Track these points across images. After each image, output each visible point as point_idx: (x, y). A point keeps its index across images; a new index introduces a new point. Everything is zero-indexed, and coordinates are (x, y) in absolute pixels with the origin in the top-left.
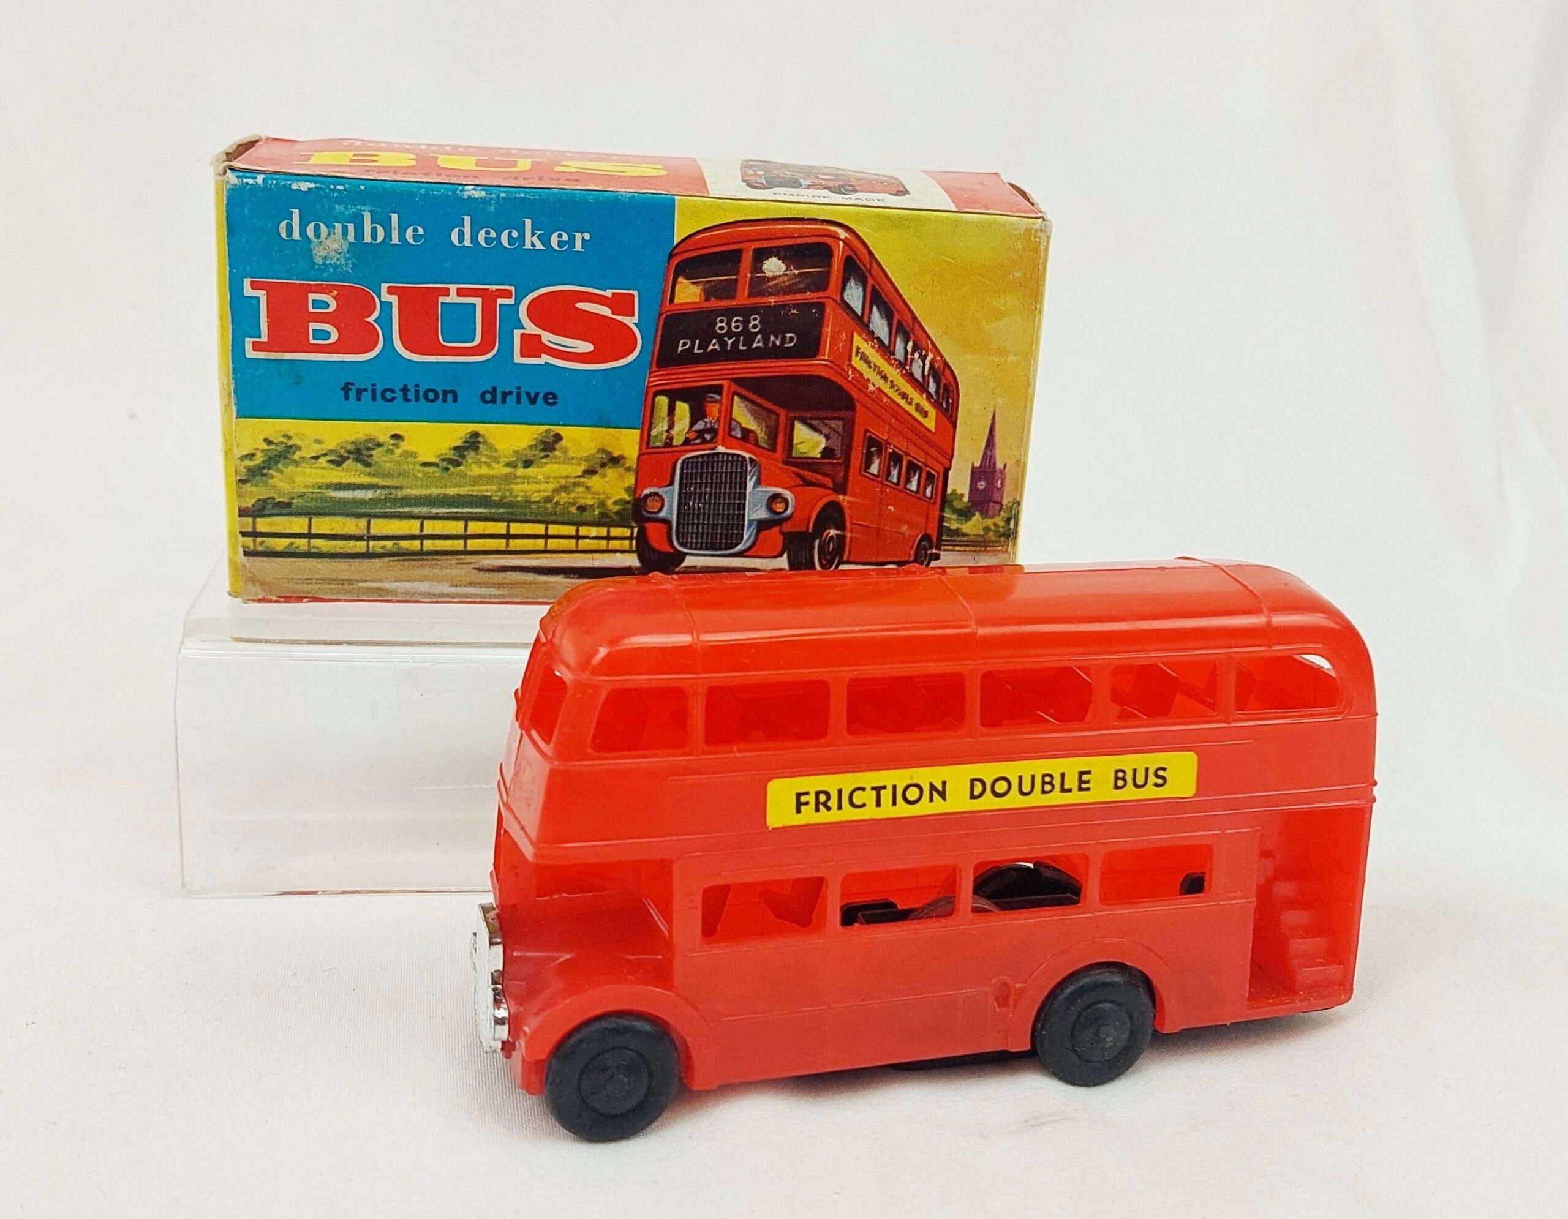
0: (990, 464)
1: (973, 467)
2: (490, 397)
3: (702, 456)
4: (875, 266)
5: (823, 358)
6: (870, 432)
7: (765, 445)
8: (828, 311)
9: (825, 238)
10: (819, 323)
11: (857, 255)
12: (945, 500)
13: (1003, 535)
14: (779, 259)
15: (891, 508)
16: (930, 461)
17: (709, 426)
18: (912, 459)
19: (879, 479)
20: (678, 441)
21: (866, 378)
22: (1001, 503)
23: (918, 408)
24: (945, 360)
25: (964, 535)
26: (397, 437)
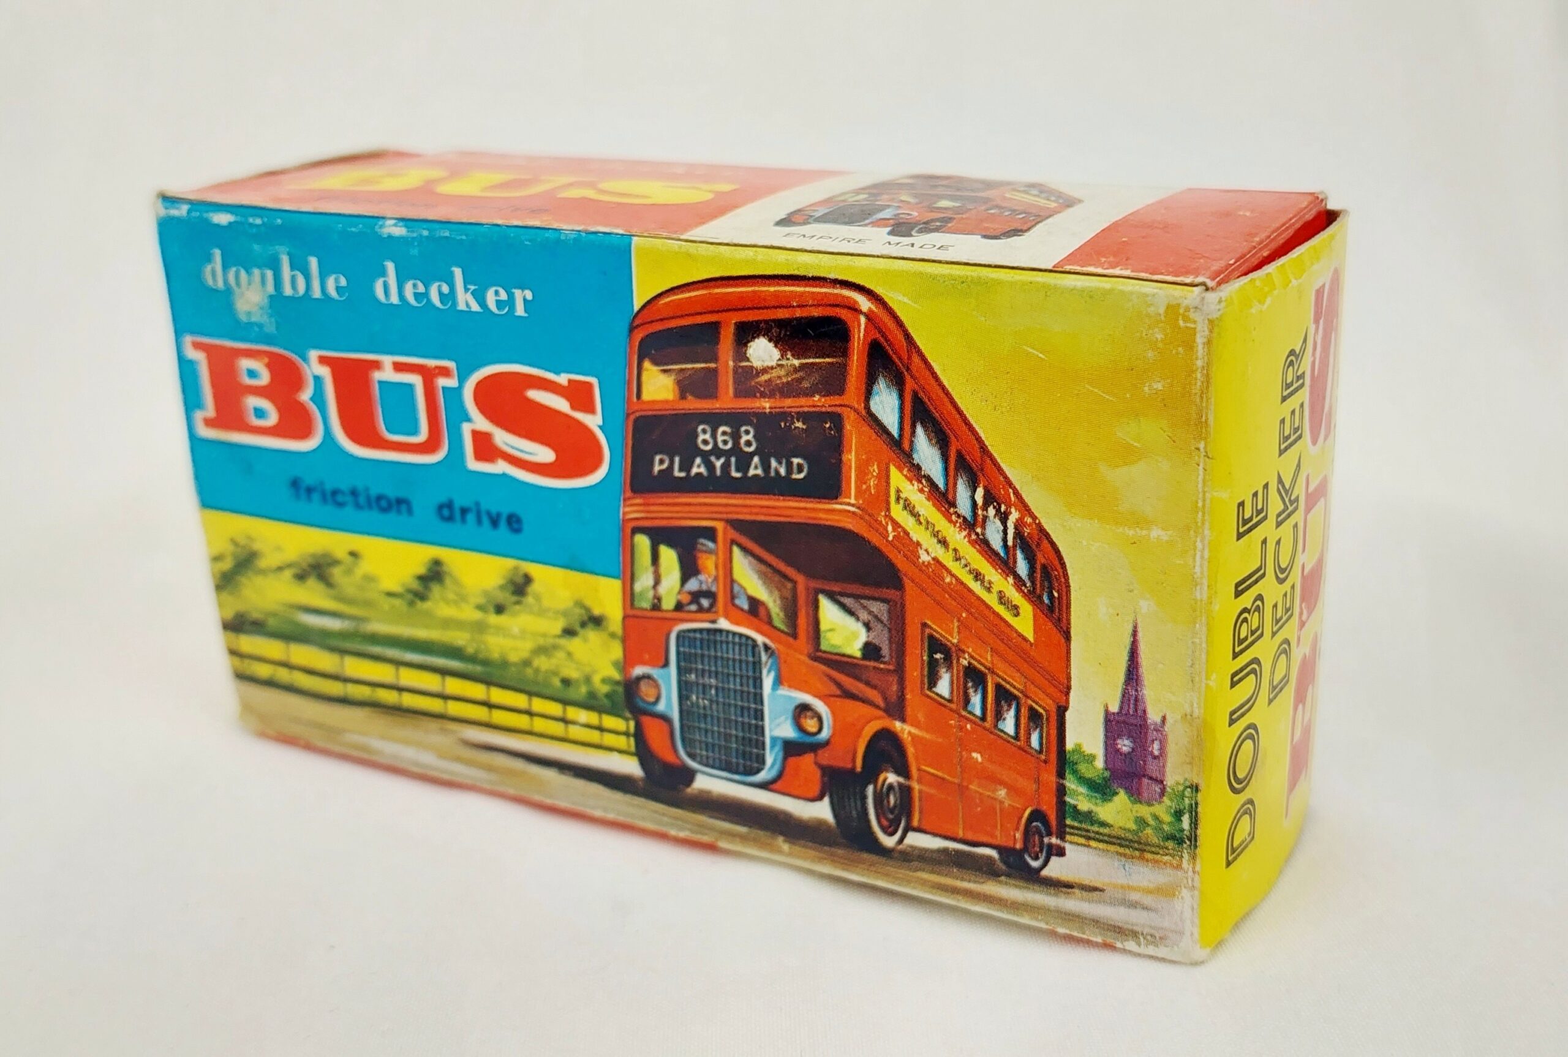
0: (1136, 710)
1: (1107, 712)
2: (447, 512)
3: (701, 631)
4: (916, 359)
5: (847, 500)
6: (931, 628)
7: (782, 627)
8: (848, 427)
9: (838, 310)
10: (836, 445)
11: (887, 340)
12: (1063, 762)
13: (1171, 837)
14: (770, 340)
15: (976, 756)
16: (1032, 690)
17: (704, 587)
18: (1001, 681)
19: (953, 706)
20: (668, 604)
21: (915, 539)
22: (1162, 782)
23: (1002, 598)
24: (1040, 523)
25: (1103, 824)
26: (353, 554)
